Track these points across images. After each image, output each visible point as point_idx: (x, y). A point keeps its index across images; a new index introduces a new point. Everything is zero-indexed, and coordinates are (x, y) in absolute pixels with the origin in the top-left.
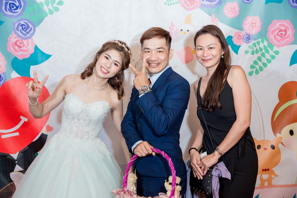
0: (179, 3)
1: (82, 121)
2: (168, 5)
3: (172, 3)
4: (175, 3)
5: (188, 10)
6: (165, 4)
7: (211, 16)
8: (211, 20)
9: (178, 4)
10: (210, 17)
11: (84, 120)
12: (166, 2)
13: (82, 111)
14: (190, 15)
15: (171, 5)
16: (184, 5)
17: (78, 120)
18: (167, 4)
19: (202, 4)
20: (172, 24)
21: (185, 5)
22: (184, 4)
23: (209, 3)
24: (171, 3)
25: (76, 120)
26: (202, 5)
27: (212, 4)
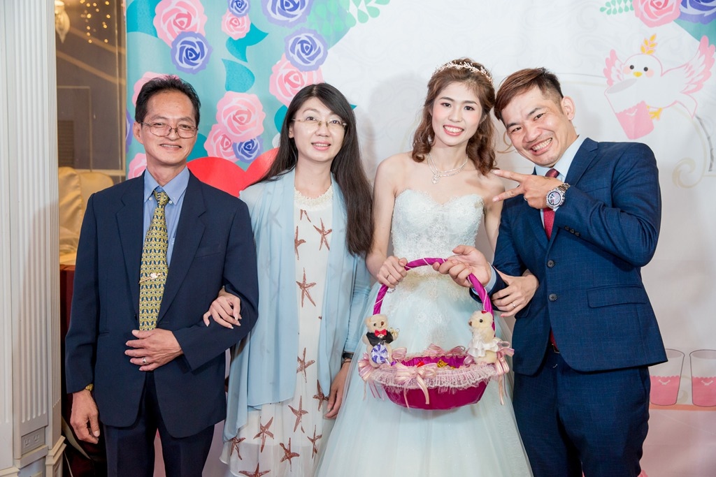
0: (632, 9)
1: (436, 240)
2: (609, 13)
3: (617, 10)
4: (623, 8)
5: (650, 25)
6: (602, 10)
7: (699, 40)
8: (699, 48)
9: (630, 10)
10: (698, 43)
11: (442, 237)
12: (605, 7)
13: (436, 220)
14: (653, 37)
15: (615, 12)
16: (642, 13)
17: (429, 239)
18: (606, 11)
19: (681, 13)
20: (613, 53)
21: (645, 15)
22: (643, 11)
23: (697, 12)
24: (615, 9)
25: (424, 240)
26: (683, 16)
27: (705, 15)
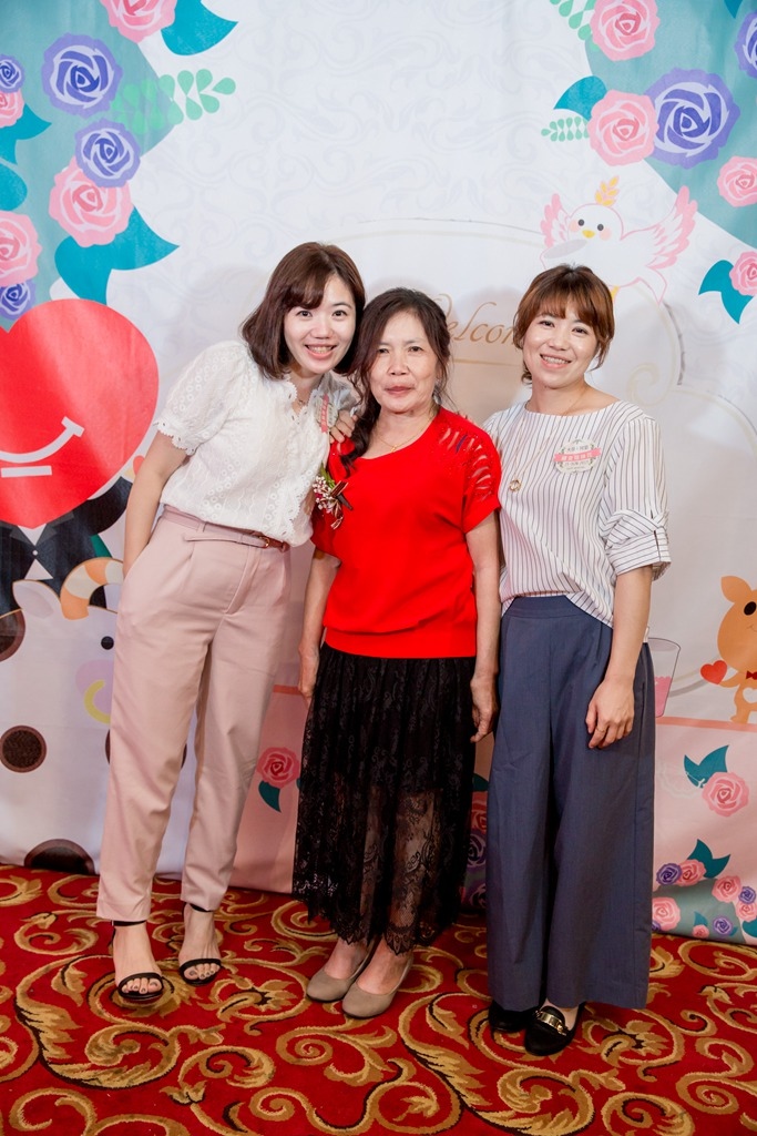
0: (587, 136)
2: (554, 138)
3: (566, 134)
4: (574, 133)
5: (612, 162)
6: (545, 132)
7: (677, 192)
8: (676, 204)
9: (583, 138)
10: (675, 196)
12: (549, 128)
14: (616, 180)
15: (562, 138)
16: (600, 143)
18: (550, 135)
19: (656, 148)
20: (556, 199)
21: (605, 146)
22: (602, 140)
23: (677, 149)
24: (562, 134)
26: (657, 154)
27: (688, 155)
